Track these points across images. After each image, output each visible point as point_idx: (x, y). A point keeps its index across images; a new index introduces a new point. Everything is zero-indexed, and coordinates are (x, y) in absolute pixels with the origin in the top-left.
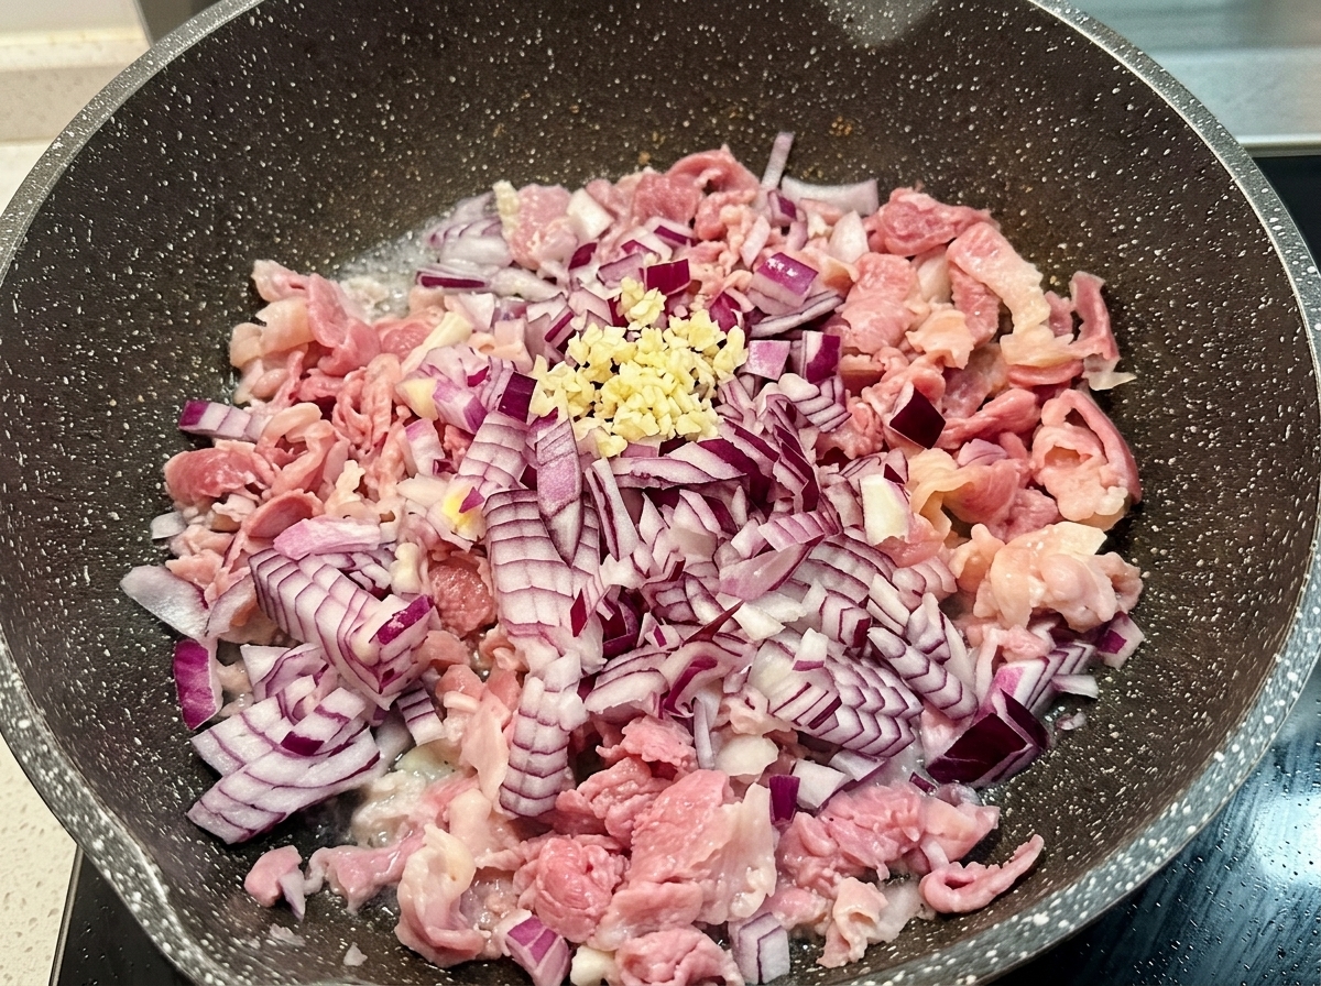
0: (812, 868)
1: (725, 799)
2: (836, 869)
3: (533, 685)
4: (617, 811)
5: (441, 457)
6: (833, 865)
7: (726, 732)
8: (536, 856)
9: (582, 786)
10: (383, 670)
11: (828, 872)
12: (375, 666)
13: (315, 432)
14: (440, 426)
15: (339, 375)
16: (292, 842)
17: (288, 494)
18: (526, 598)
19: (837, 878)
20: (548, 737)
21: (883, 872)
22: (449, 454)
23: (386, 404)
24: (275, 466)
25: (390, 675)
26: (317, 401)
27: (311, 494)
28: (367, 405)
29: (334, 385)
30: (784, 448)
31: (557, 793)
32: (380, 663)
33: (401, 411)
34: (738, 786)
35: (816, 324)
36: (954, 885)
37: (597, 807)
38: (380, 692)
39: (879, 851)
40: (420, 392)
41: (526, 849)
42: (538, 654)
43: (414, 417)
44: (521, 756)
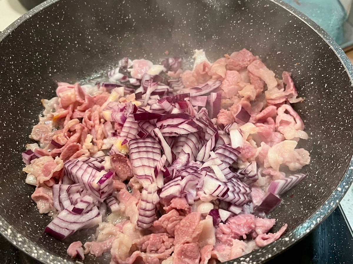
0: (225, 238)
1: (200, 220)
2: (232, 237)
3: (144, 192)
4: (170, 225)
5: (114, 131)
6: (231, 236)
7: (199, 201)
8: (149, 240)
9: (160, 219)
10: (101, 191)
11: (230, 238)
12: (99, 190)
13: (78, 127)
14: (113, 123)
15: (84, 111)
16: (79, 240)
17: (72, 144)
18: (141, 168)
19: (233, 239)
20: (149, 206)
21: (245, 237)
22: (116, 131)
23: (98, 118)
24: (68, 137)
25: (103, 193)
26: (78, 118)
27: (78, 144)
28: (93, 118)
29: (82, 114)
30: (209, 123)
31: (153, 222)
32: (100, 190)
33: (102, 120)
34: (203, 217)
35: (214, 91)
36: (264, 239)
37: (164, 225)
38: (101, 198)
39: (244, 231)
40: (107, 114)
41: (145, 237)
42: (145, 183)
43: (106, 121)
44: (142, 212)
